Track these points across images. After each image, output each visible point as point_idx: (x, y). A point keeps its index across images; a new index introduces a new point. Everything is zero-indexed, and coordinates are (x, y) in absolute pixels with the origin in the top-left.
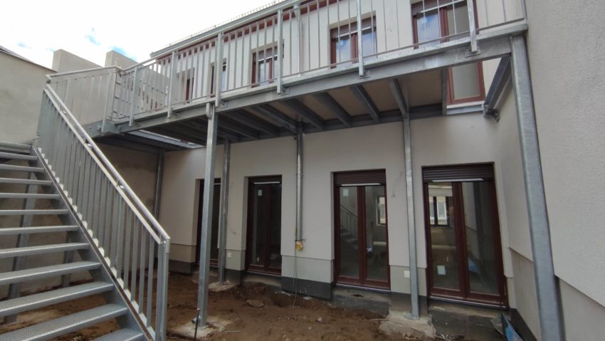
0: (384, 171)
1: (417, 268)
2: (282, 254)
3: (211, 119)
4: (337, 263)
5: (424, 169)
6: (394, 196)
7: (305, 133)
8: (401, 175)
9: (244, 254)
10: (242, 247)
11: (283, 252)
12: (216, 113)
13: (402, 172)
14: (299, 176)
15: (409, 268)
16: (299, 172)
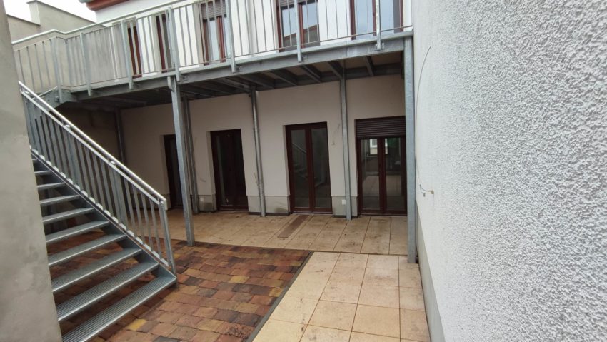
0: (326, 123)
1: (351, 197)
2: (247, 195)
3: (173, 91)
4: (292, 198)
5: (357, 121)
6: (334, 144)
7: (258, 90)
8: (339, 127)
9: (215, 197)
10: (212, 192)
11: (248, 193)
12: (177, 85)
13: (339, 125)
14: (256, 130)
15: (345, 197)
16: (256, 127)
